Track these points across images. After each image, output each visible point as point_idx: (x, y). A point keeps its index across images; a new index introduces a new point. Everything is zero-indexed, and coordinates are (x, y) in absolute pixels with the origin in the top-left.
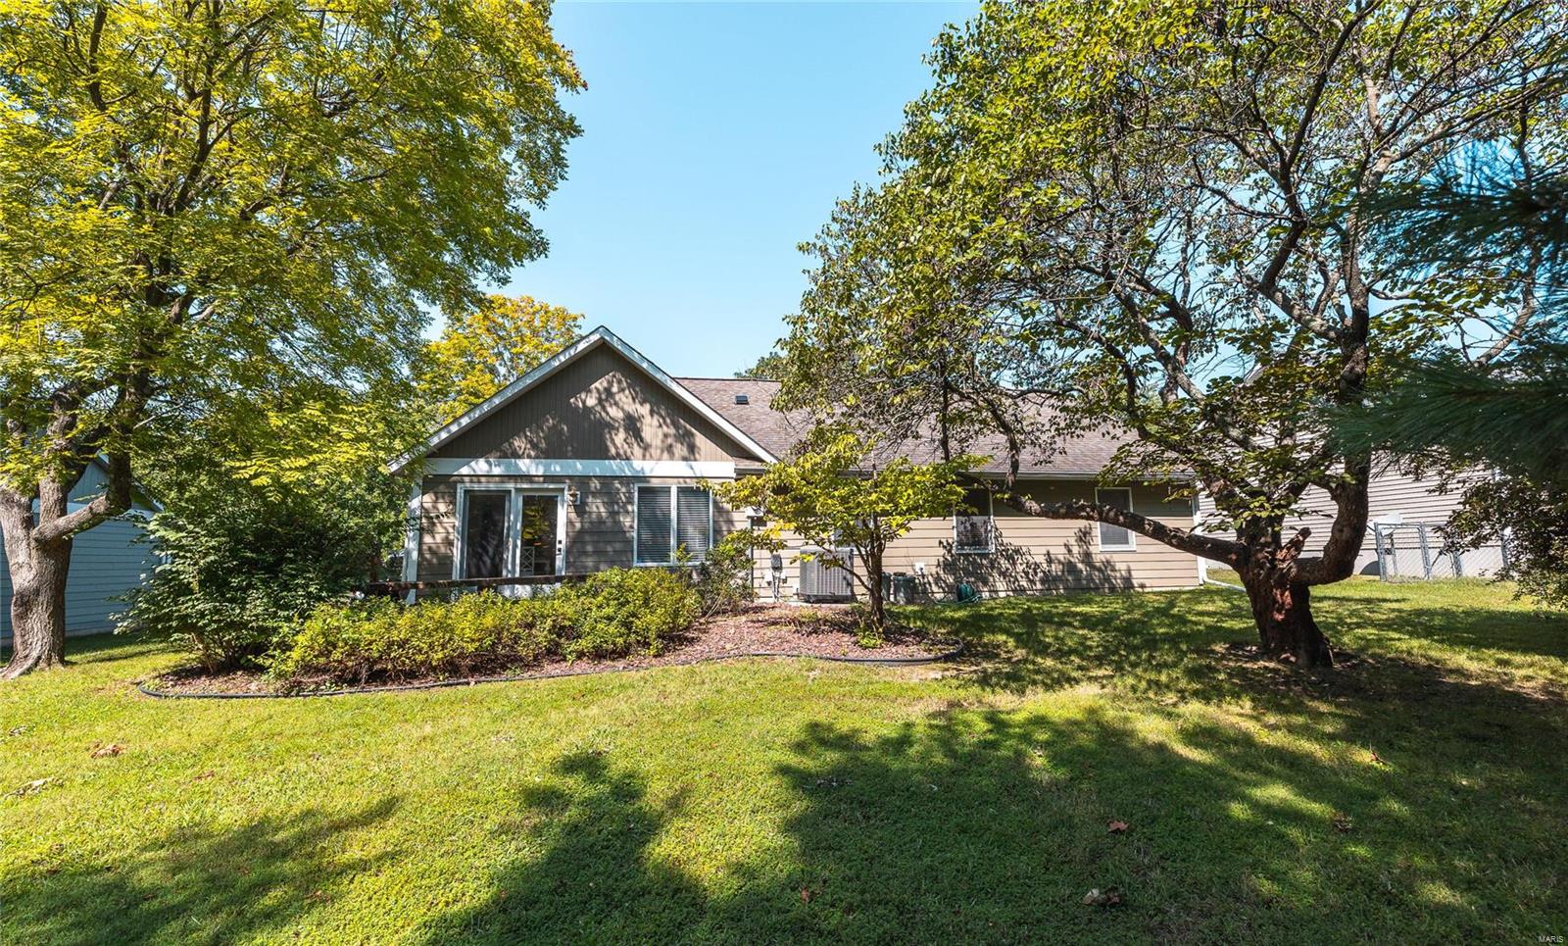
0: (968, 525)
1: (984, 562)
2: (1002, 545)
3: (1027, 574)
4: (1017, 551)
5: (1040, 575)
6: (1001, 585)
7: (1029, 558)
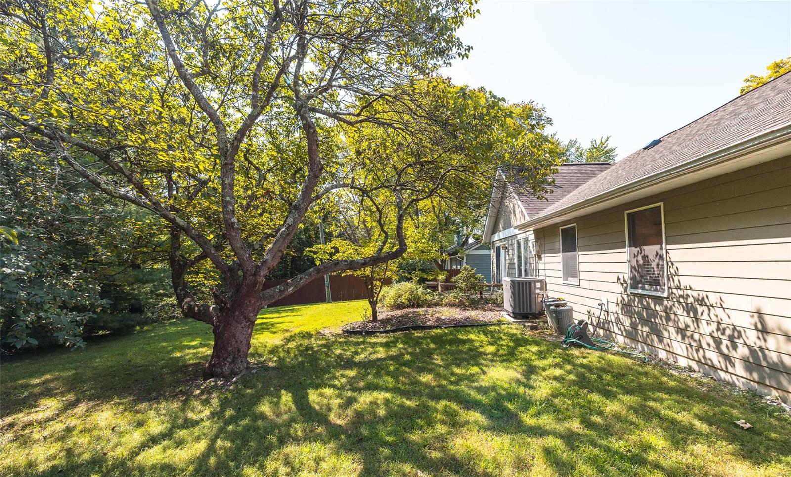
0: (640, 258)
1: (658, 308)
2: (678, 288)
3: (718, 342)
4: (701, 301)
5: (743, 351)
6: (679, 347)
7: (719, 311)
